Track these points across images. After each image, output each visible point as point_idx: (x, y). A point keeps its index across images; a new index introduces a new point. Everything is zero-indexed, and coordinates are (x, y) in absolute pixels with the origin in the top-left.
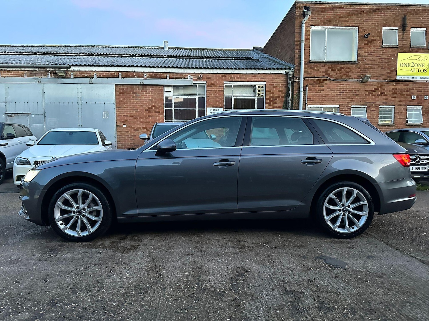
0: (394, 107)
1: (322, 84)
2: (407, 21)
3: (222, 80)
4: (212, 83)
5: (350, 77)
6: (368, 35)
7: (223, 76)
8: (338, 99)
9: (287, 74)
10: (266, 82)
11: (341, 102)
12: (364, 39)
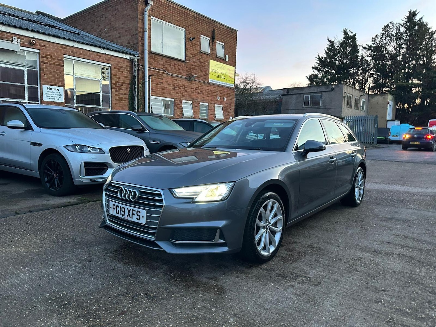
0: (208, 104)
1: (161, 77)
2: (215, 35)
3: (61, 53)
4: (48, 53)
5: (181, 74)
6: (193, 39)
7: (62, 47)
8: (174, 93)
9: (132, 60)
10: (111, 64)
11: (176, 96)
12: (190, 41)
